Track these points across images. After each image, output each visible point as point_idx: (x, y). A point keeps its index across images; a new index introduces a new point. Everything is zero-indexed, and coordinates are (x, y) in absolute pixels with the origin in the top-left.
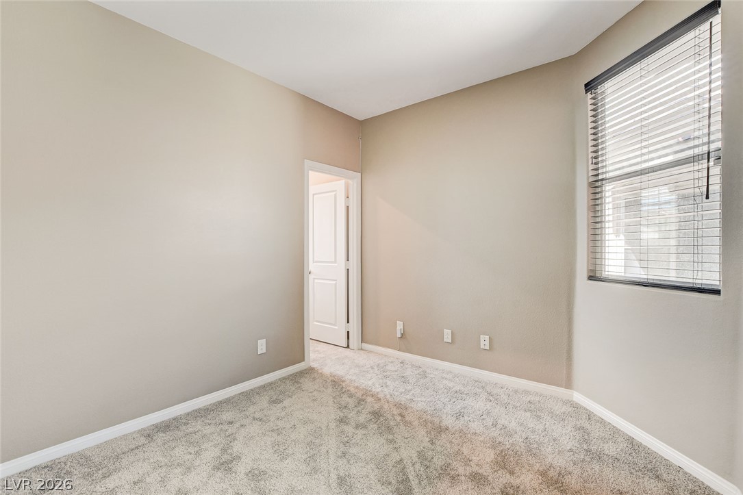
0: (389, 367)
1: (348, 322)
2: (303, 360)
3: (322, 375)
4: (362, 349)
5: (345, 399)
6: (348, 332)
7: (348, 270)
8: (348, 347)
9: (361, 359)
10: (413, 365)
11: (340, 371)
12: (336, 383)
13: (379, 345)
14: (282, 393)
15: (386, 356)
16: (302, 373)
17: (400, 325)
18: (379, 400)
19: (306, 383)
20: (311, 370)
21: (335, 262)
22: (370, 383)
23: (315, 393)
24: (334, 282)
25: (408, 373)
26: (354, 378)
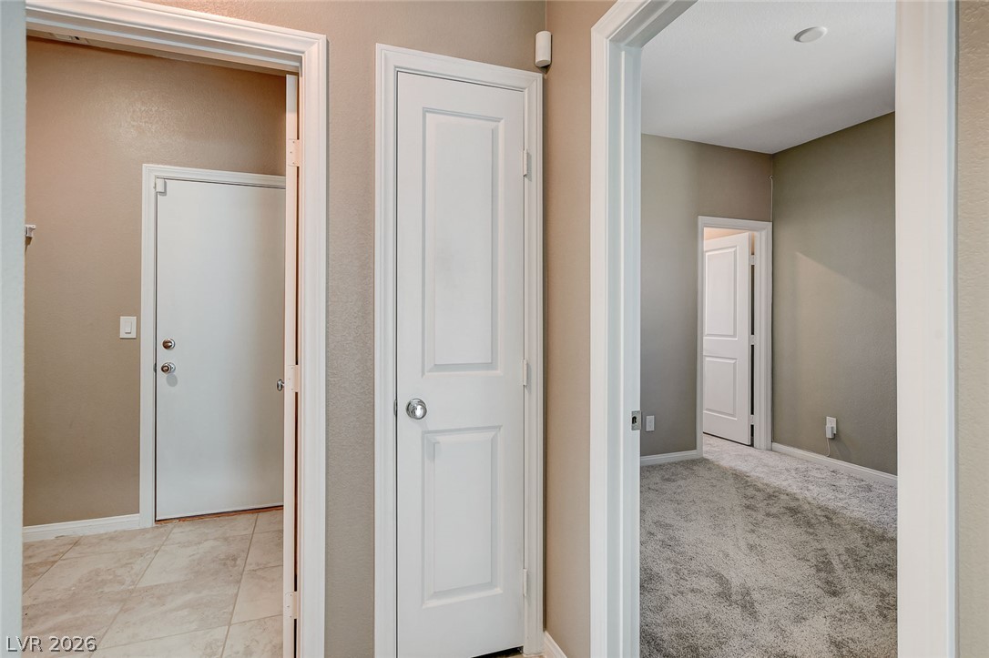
0: (814, 473)
1: (752, 413)
2: (695, 448)
3: (719, 467)
4: (771, 450)
5: (750, 492)
6: (752, 426)
7: (753, 346)
8: (752, 445)
9: (771, 459)
10: (850, 477)
11: (742, 466)
12: (739, 477)
13: (799, 447)
14: (673, 474)
15: (807, 461)
16: (694, 462)
17: (831, 423)
18: (798, 499)
19: (700, 470)
20: (703, 461)
21: (734, 336)
22: (785, 483)
23: (713, 481)
24: (733, 362)
25: (843, 482)
26: (762, 475)
